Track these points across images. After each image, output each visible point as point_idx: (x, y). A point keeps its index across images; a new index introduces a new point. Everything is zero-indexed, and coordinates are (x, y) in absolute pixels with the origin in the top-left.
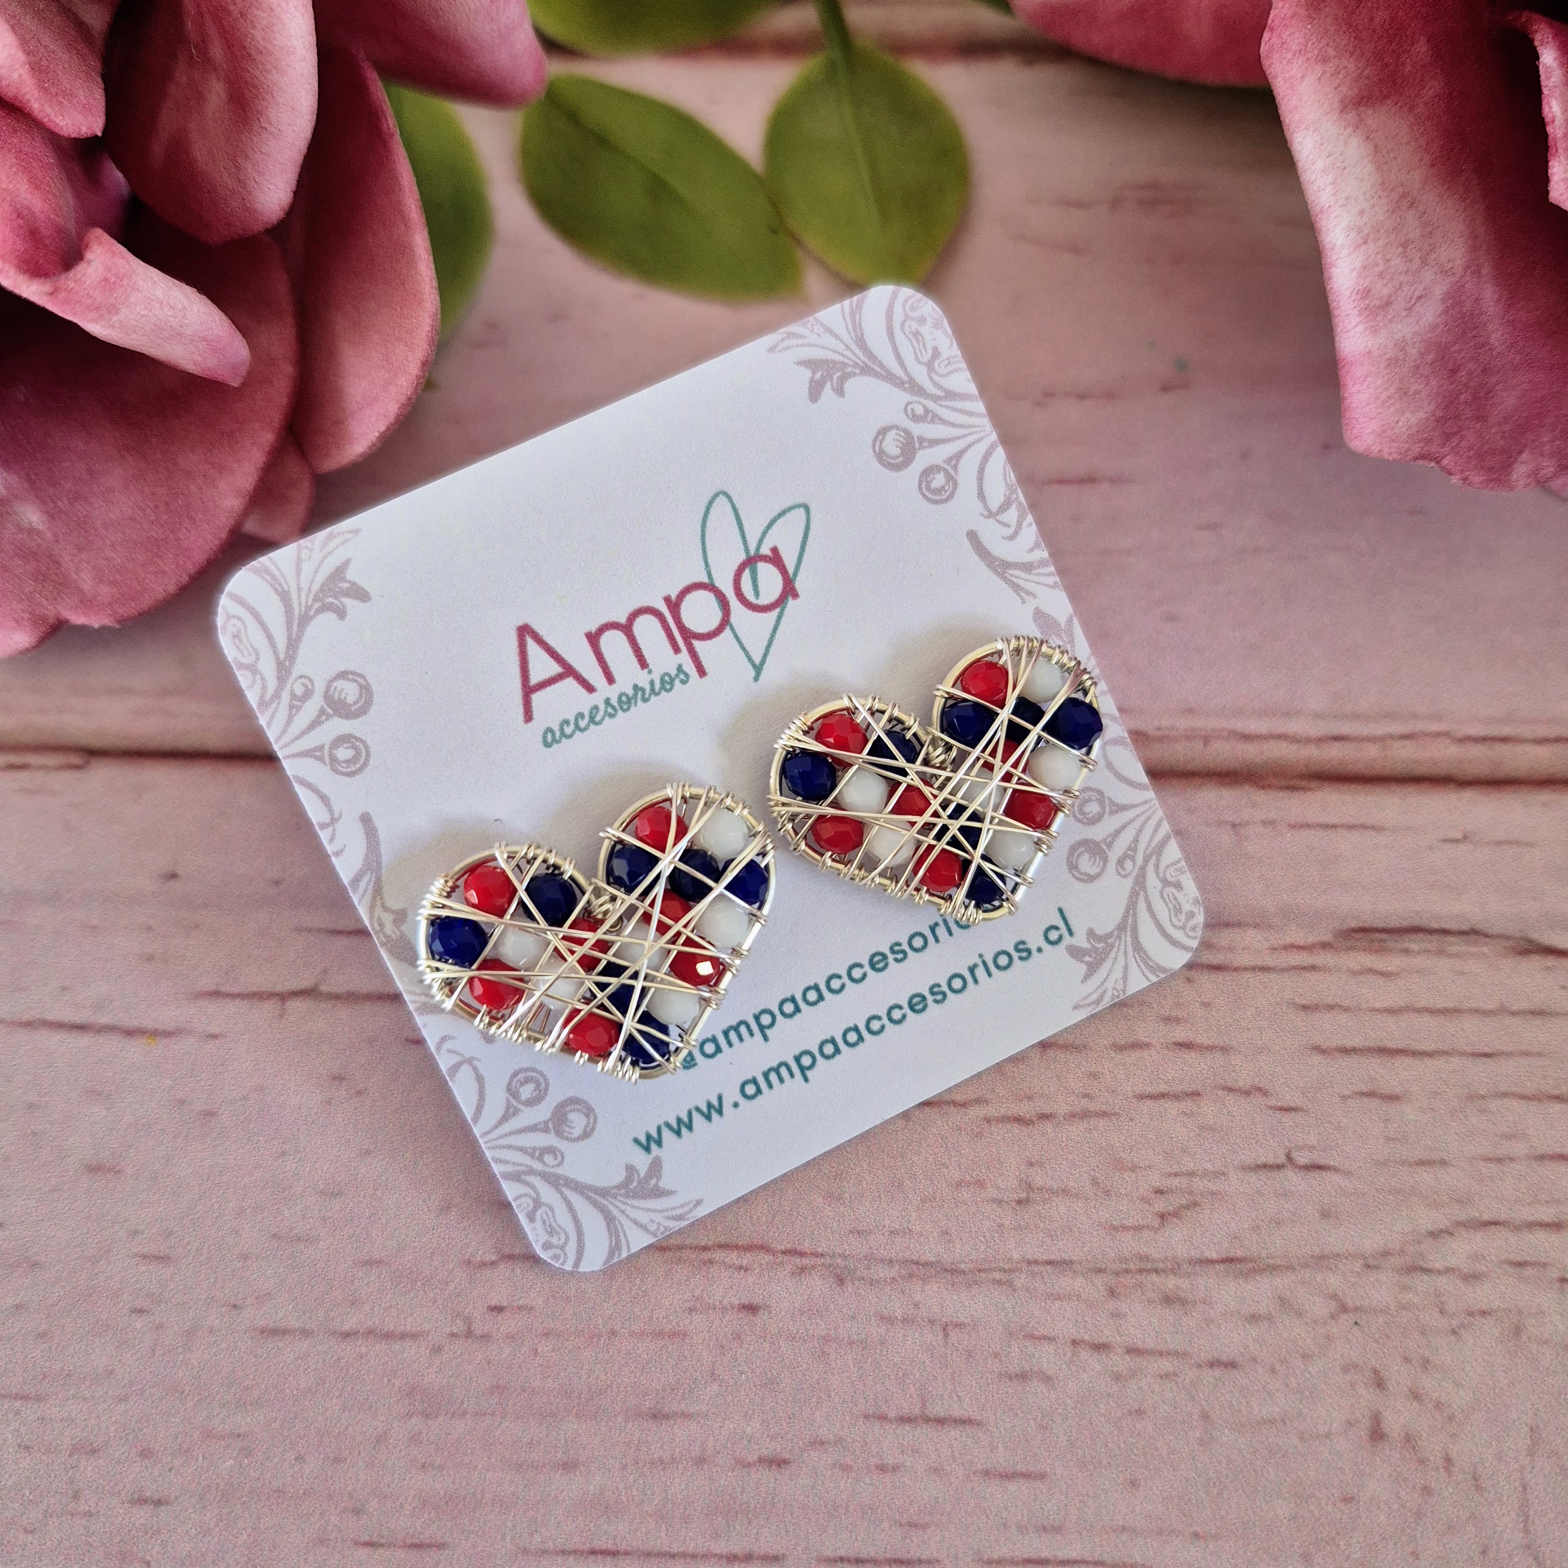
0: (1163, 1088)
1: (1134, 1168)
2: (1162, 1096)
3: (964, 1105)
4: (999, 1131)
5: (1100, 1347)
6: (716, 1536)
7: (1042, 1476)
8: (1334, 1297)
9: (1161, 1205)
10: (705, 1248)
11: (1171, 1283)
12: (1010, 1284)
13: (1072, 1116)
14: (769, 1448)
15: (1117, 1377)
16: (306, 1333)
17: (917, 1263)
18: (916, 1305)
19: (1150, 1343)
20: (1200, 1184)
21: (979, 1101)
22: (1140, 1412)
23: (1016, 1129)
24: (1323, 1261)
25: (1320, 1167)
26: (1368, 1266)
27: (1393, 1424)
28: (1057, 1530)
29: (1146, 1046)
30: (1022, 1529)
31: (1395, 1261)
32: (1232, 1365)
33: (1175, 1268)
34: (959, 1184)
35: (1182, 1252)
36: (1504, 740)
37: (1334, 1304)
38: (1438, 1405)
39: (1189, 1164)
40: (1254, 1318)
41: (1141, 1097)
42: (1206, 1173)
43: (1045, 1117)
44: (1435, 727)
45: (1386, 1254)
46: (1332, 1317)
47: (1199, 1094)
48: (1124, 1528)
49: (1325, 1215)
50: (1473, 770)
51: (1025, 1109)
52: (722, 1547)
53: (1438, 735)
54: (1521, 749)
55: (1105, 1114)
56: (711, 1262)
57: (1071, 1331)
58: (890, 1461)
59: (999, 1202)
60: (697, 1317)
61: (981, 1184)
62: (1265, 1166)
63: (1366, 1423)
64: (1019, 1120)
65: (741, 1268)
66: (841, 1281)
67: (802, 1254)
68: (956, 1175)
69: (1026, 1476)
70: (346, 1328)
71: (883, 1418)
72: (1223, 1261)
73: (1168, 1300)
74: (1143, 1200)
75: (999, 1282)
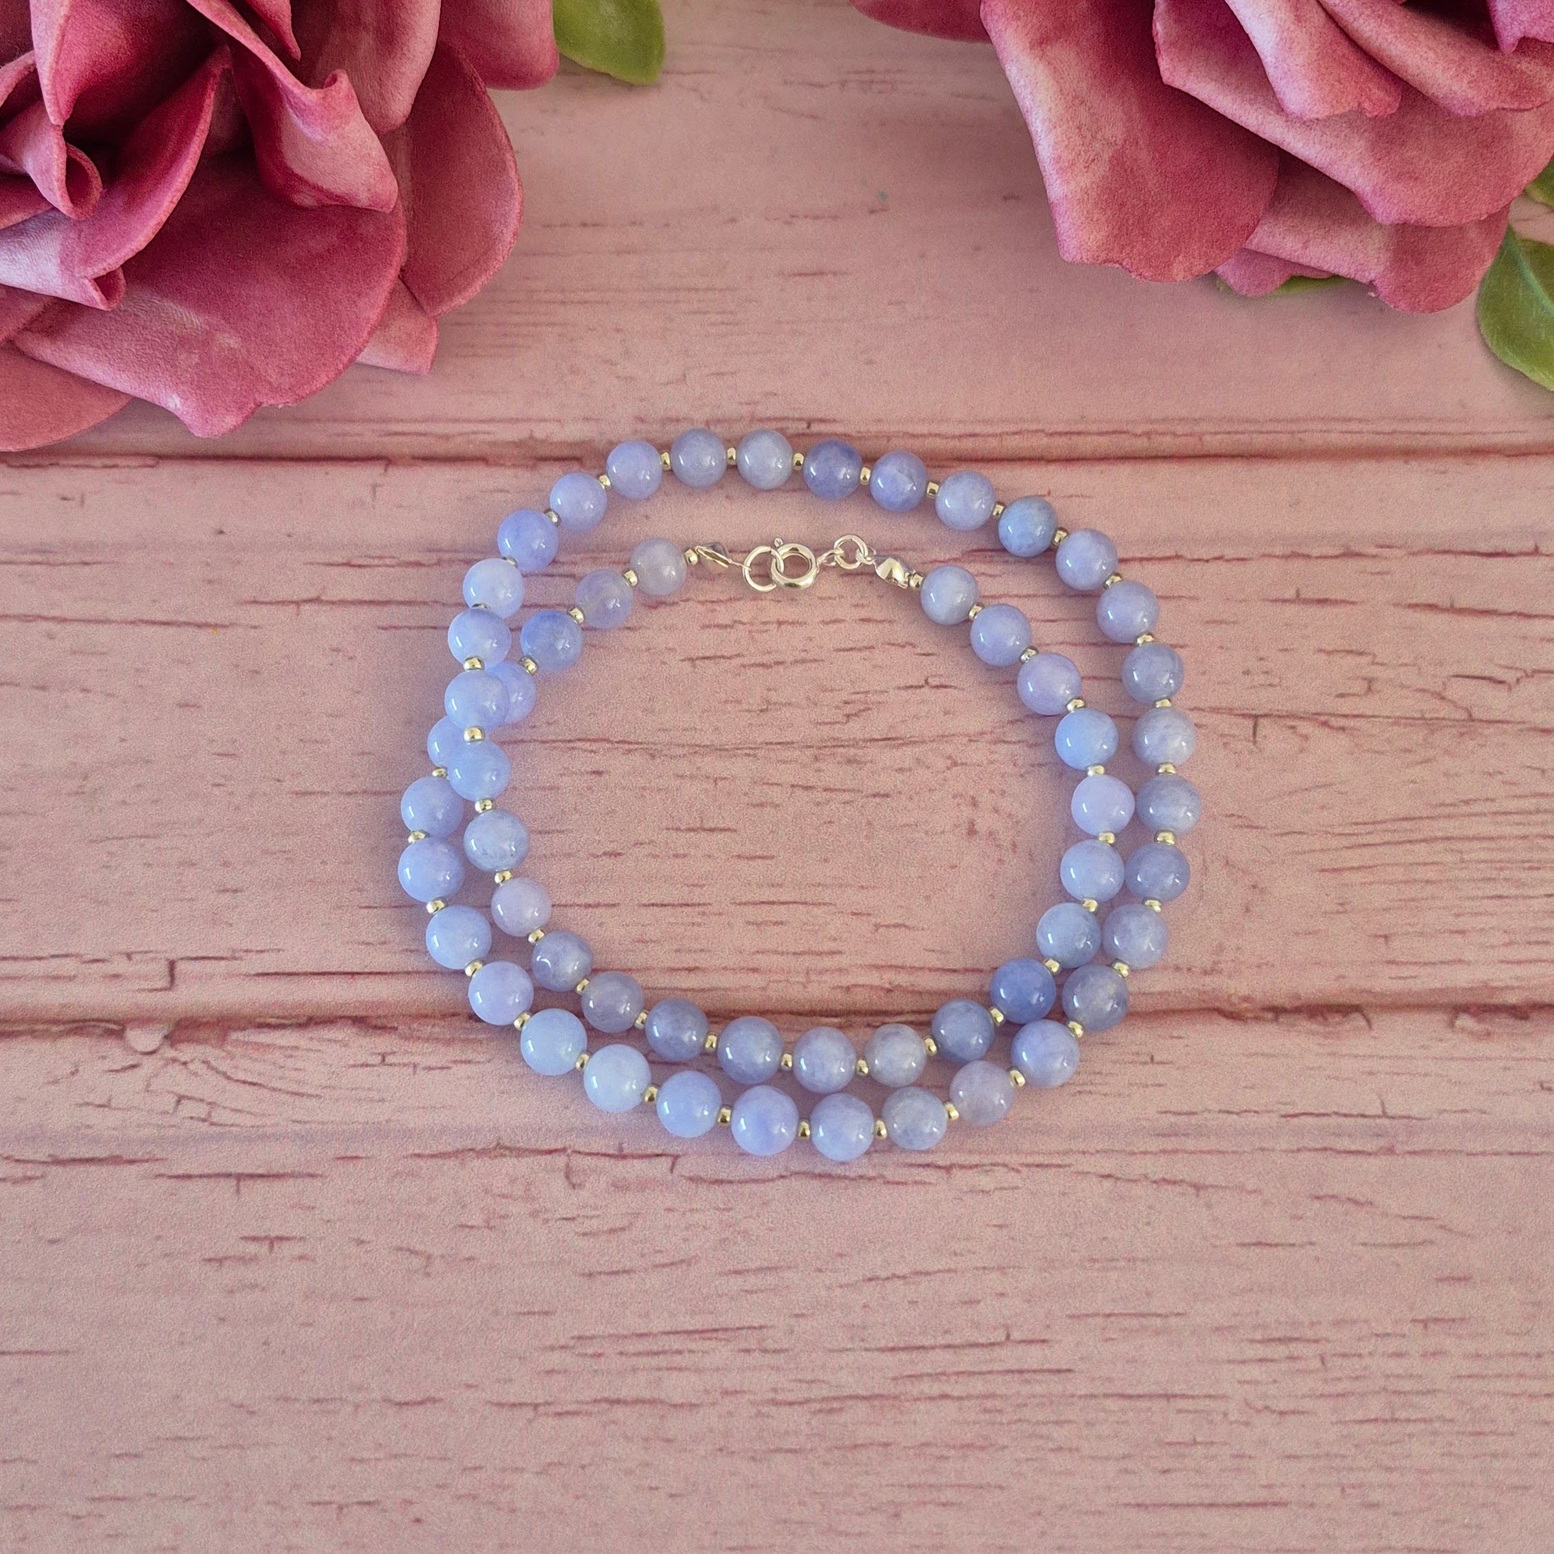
0: (851, 645)
1: (832, 690)
2: (851, 649)
3: (730, 658)
4: (750, 672)
5: (807, 788)
6: (578, 894)
7: (772, 857)
8: (949, 757)
9: (848, 709)
10: (570, 741)
11: (852, 751)
12: (755, 756)
13: (796, 662)
14: (610, 847)
15: (818, 804)
16: (324, 793)
17: (699, 746)
18: (698, 768)
19: (838, 786)
20: (871, 698)
21: (738, 655)
22: (830, 822)
23: (761, 670)
24: (943, 738)
25: (946, 687)
26: (971, 741)
27: (981, 826)
28: (781, 886)
29: (843, 621)
30: (760, 886)
31: (988, 737)
32: (887, 796)
33: (854, 743)
34: (726, 702)
35: (859, 735)
36: (1079, 433)
37: (949, 762)
38: (1010, 815)
39: (864, 687)
40: (901, 770)
41: (839, 650)
42: (876, 692)
43: (778, 663)
44: (1034, 427)
45: (982, 733)
46: (948, 769)
47: (872, 647)
48: (819, 884)
49: (946, 713)
50: (1055, 453)
51: (766, 659)
52: (582, 900)
53: (1037, 431)
54: (1089, 438)
55: (815, 660)
56: (573, 748)
57: (792, 780)
58: (681, 852)
59: (749, 711)
60: (565, 779)
61: (739, 702)
62: (911, 687)
63: (966, 825)
64: (763, 665)
65: (592, 751)
66: (653, 757)
67: (630, 743)
68: (723, 696)
69: (760, 857)
70: (349, 790)
71: (678, 829)
72: (884, 740)
73: (849, 762)
74: (837, 707)
75: (749, 755)
